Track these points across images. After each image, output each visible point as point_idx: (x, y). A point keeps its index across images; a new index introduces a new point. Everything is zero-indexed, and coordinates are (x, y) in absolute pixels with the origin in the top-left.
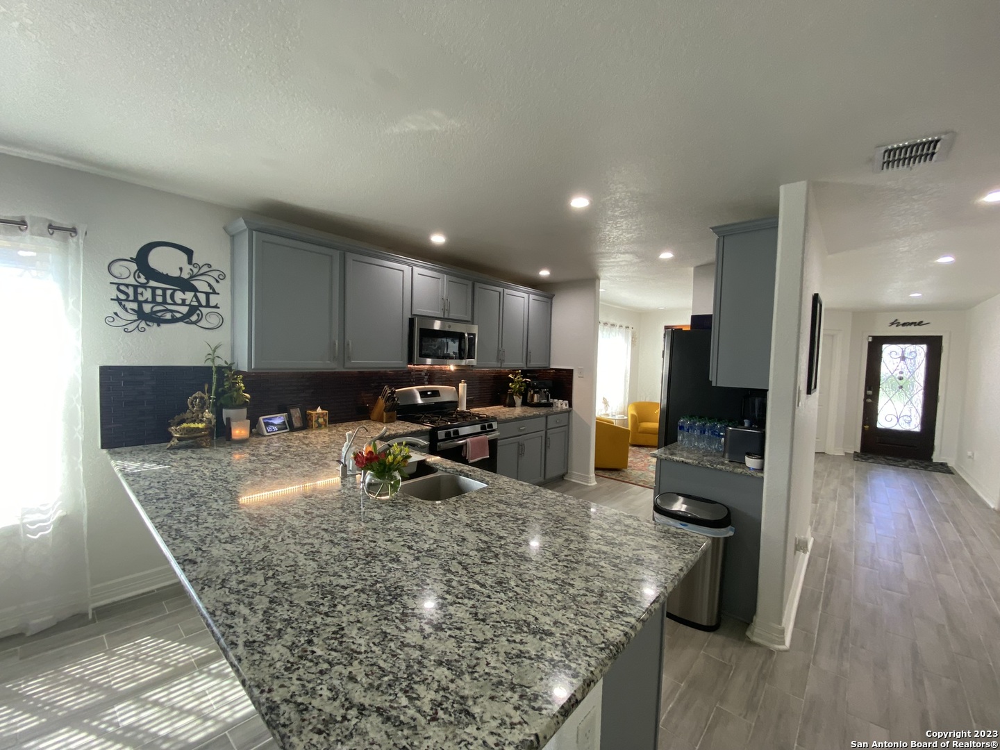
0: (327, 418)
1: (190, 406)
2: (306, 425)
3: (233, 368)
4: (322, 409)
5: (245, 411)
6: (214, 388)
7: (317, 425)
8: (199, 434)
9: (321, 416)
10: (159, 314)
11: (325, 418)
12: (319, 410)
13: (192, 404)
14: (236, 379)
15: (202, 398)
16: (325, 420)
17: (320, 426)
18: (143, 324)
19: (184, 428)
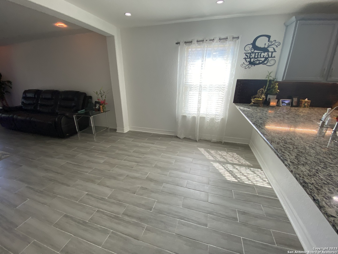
0: (309, 104)
1: (258, 93)
2: (299, 105)
3: (275, 80)
4: (308, 100)
5: (276, 96)
6: (267, 87)
7: (304, 106)
8: (260, 102)
9: (307, 102)
10: (255, 62)
11: (308, 103)
12: (306, 100)
13: (259, 92)
14: (275, 84)
15: (262, 90)
16: (308, 105)
17: (305, 107)
18: (250, 66)
19: (256, 100)
